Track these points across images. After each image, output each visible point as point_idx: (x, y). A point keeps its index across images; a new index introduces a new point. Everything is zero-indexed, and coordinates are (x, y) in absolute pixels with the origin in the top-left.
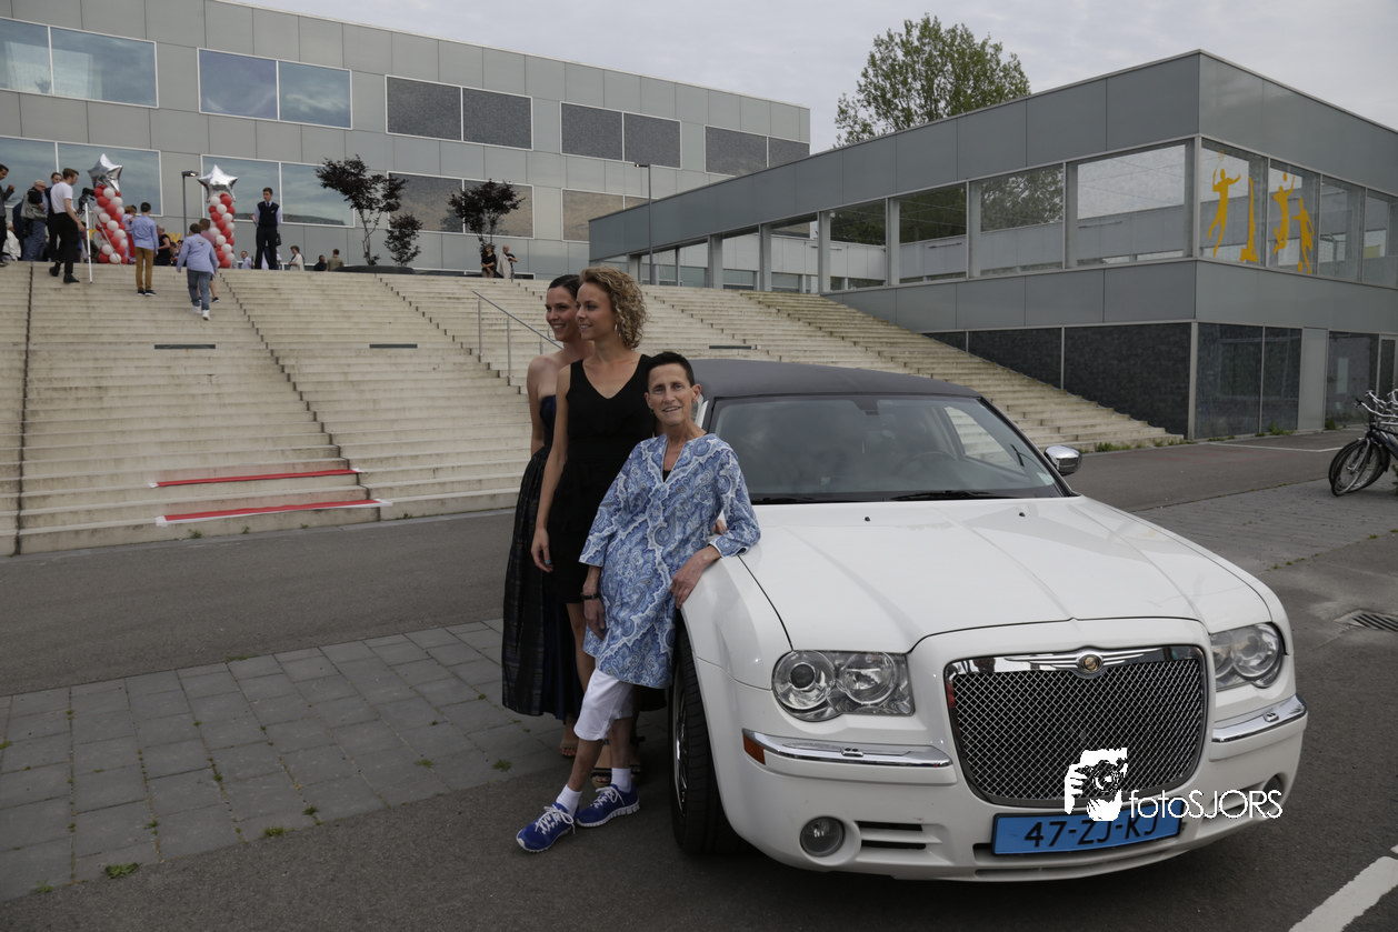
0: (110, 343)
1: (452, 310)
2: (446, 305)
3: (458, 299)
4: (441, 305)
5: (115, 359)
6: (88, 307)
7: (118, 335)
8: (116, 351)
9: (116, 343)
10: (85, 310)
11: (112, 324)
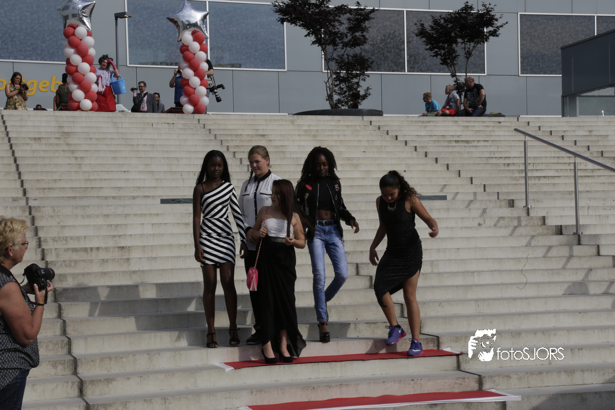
0: (114, 198)
1: (466, 155)
2: (456, 149)
3: (467, 142)
4: (450, 149)
5: (126, 216)
6: (76, 158)
7: (120, 188)
8: (123, 206)
9: (120, 198)
10: (73, 161)
11: (106, 176)
